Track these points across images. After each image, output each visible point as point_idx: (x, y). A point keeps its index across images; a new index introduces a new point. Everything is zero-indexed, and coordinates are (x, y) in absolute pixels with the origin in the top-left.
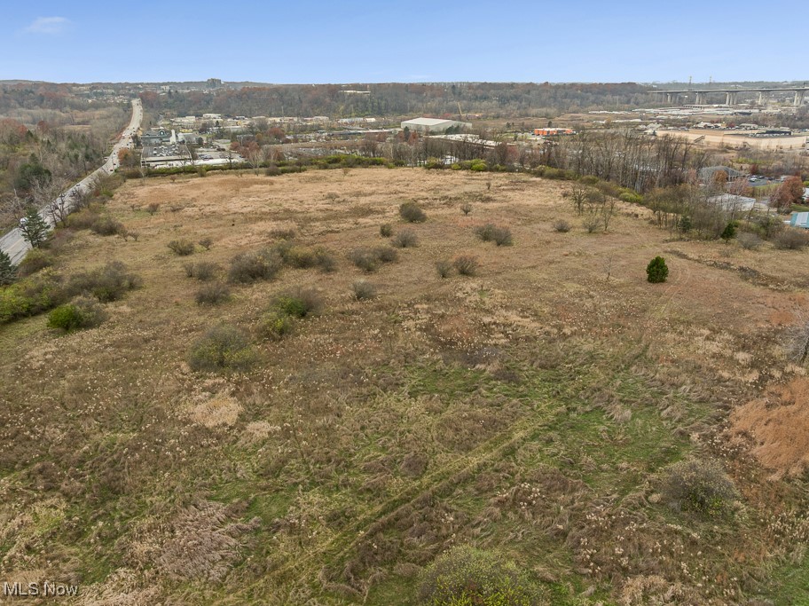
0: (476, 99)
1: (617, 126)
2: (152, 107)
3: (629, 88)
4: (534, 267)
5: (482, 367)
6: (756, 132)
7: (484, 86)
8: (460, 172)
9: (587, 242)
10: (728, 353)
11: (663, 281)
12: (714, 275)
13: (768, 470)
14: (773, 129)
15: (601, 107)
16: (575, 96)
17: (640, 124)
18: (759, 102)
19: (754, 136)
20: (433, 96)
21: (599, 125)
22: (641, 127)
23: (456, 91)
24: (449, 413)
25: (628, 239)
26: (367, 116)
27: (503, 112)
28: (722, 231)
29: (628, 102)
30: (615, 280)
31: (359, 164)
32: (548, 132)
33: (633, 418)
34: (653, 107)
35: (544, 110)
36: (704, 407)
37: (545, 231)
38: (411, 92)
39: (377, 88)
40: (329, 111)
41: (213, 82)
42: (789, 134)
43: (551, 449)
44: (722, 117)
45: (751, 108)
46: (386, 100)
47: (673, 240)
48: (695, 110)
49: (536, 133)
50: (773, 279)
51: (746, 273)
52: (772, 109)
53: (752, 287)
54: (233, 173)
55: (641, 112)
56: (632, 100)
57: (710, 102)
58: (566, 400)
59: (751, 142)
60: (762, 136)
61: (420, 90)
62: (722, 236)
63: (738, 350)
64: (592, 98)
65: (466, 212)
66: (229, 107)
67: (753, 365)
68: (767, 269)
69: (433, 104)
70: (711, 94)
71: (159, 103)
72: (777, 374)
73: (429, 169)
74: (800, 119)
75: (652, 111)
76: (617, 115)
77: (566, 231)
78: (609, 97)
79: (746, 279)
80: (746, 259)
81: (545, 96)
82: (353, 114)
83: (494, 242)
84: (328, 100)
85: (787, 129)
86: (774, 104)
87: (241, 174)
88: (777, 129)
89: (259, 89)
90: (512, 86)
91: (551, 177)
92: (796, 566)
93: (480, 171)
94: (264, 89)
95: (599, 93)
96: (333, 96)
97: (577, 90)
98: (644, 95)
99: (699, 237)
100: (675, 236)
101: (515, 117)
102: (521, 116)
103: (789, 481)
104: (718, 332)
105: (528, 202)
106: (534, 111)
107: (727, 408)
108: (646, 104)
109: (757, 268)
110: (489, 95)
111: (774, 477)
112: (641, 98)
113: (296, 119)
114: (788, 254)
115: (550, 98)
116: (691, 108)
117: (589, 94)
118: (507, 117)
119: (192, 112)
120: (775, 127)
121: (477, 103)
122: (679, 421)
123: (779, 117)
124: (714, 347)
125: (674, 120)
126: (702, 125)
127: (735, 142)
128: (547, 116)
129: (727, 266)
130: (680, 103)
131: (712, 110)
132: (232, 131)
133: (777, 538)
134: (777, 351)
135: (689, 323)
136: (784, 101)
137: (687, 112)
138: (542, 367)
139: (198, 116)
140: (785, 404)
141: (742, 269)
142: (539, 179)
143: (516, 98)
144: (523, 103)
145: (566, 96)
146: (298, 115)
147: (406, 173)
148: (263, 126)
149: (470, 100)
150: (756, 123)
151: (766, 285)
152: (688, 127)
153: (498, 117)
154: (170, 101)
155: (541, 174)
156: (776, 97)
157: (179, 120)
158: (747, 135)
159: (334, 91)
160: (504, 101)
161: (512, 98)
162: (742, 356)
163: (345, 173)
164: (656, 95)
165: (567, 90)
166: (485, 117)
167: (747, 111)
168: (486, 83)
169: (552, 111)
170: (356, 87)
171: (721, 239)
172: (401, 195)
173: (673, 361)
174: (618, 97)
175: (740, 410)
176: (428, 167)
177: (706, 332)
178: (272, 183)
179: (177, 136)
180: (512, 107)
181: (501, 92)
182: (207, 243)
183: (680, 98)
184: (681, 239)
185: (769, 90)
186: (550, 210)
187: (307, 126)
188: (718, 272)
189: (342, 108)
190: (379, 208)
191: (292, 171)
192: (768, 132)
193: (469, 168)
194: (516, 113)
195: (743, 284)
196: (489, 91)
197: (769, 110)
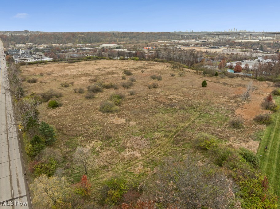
0: (122, 37)
1: (168, 46)
2: (6, 40)
3: (169, 34)
4: (172, 85)
5: (176, 107)
6: (209, 47)
7: (123, 33)
8: (131, 61)
9: (181, 78)
10: (228, 100)
11: (206, 87)
12: (217, 85)
13: (246, 120)
14: (213, 46)
15: (161, 40)
16: (153, 37)
17: (175, 45)
18: (207, 38)
19: (209, 48)
20: (108, 37)
21: (163, 46)
22: (175, 46)
23: (114, 34)
24: (174, 116)
25: (191, 77)
26: (86, 43)
27: (131, 42)
28: (215, 74)
29: (169, 38)
30: (194, 87)
31: (98, 59)
32: (148, 48)
33: (215, 114)
34: (177, 40)
35: (145, 41)
36: (228, 111)
37: (168, 76)
38: (100, 35)
39: (88, 33)
40: (73, 42)
41: (26, 32)
42: (218, 48)
43: (201, 121)
44: (198, 43)
45: (205, 40)
46: (92, 38)
47: (202, 77)
48: (189, 40)
49: (144, 48)
50: (232, 85)
51: (225, 84)
52: (211, 40)
53: (227, 87)
54: (56, 63)
55: (174, 41)
56: (170, 38)
57: (193, 38)
58: (199, 112)
59: (208, 50)
60: (211, 48)
61: (103, 34)
62: (215, 75)
63: (231, 100)
64: (158, 37)
65: (143, 72)
66: (36, 40)
67: (235, 102)
68: (229, 82)
69: (108, 39)
70: (193, 35)
71: (8, 39)
72: (241, 104)
73: (121, 60)
74: (220, 43)
75: (177, 41)
76: (167, 42)
77: (174, 76)
78: (163, 37)
79: (225, 85)
80: (223, 80)
81: (144, 37)
82: (82, 43)
83: (157, 79)
84: (72, 38)
85: (216, 46)
86: (211, 39)
87: (60, 63)
88: (214, 46)
89: (46, 34)
90: (132, 33)
91: (160, 62)
92: (257, 133)
93: (137, 60)
94: (48, 34)
95: (160, 35)
96: (74, 37)
97: (153, 34)
98: (173, 36)
99: (209, 76)
100: (203, 76)
101: (135, 43)
102: (137, 43)
103: (251, 121)
104: (224, 96)
105: (158, 69)
106: (141, 41)
107: (233, 111)
108: (175, 39)
109: (226, 83)
110: (126, 36)
111: (248, 121)
112: (173, 37)
113: (61, 45)
114: (232, 79)
115: (145, 37)
116: (188, 40)
117: (157, 36)
118: (133, 43)
119: (21, 42)
120: (213, 45)
121: (122, 39)
122: (225, 114)
123: (214, 42)
124: (225, 100)
125: (184, 44)
126: (193, 45)
127: (204, 50)
128: (146, 43)
129: (219, 83)
130: (184, 39)
131: (194, 41)
132: (41, 49)
133: (252, 129)
134: (239, 99)
135: (217, 95)
136: (213, 38)
137: (187, 41)
138: (189, 106)
139: (25, 44)
140: (245, 109)
141: (223, 83)
142: (157, 62)
143: (135, 37)
144: (137, 39)
145: (150, 37)
146: (62, 43)
147: (114, 61)
148: (51, 47)
149: (120, 38)
150: (208, 44)
151: (230, 86)
152: (189, 46)
153: (130, 43)
154: (12, 38)
155: (156, 61)
156: (211, 37)
157: (17, 45)
158: (207, 48)
159: (74, 35)
160: (131, 38)
161: (133, 37)
162: (232, 101)
163: (95, 62)
164: (177, 36)
165: (150, 35)
166: (126, 43)
167: (204, 41)
168: (124, 32)
169: (147, 41)
170: (81, 33)
171: (214, 76)
172: (120, 68)
173: (218, 103)
174: (166, 37)
175: (236, 111)
176: (120, 59)
177: (222, 97)
178: (74, 66)
179: (22, 51)
180: (134, 40)
181: (130, 35)
182: (72, 83)
183: (184, 37)
184: (204, 77)
185: (209, 34)
186: (165, 71)
187: (67, 47)
188: (217, 84)
189: (77, 40)
190: (116, 72)
191: (77, 62)
192: (212, 47)
193: (134, 59)
194: (136, 42)
195: (225, 86)
196: (125, 35)
197: (210, 40)
